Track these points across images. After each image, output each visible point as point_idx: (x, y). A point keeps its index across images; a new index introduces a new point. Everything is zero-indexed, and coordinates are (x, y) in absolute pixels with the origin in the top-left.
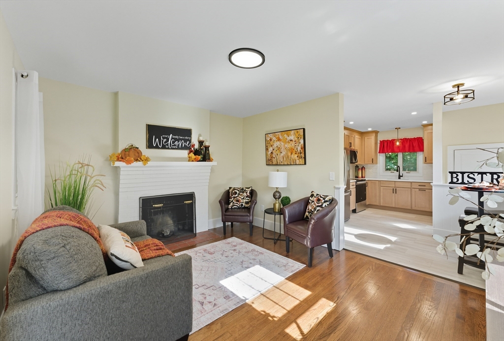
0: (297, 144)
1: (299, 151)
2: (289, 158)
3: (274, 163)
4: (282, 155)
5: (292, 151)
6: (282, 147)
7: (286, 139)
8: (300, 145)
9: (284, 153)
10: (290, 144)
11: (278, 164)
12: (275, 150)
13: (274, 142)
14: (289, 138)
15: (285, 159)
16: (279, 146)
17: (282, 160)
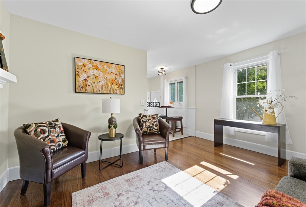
0: (118, 77)
1: (120, 83)
2: (109, 87)
3: (89, 91)
4: (100, 84)
5: (112, 82)
6: (101, 76)
7: (107, 70)
8: (121, 78)
9: (103, 82)
10: (110, 76)
11: (95, 92)
12: (90, 78)
13: (89, 69)
14: (109, 70)
15: (104, 88)
16: (96, 75)
17: (100, 89)
